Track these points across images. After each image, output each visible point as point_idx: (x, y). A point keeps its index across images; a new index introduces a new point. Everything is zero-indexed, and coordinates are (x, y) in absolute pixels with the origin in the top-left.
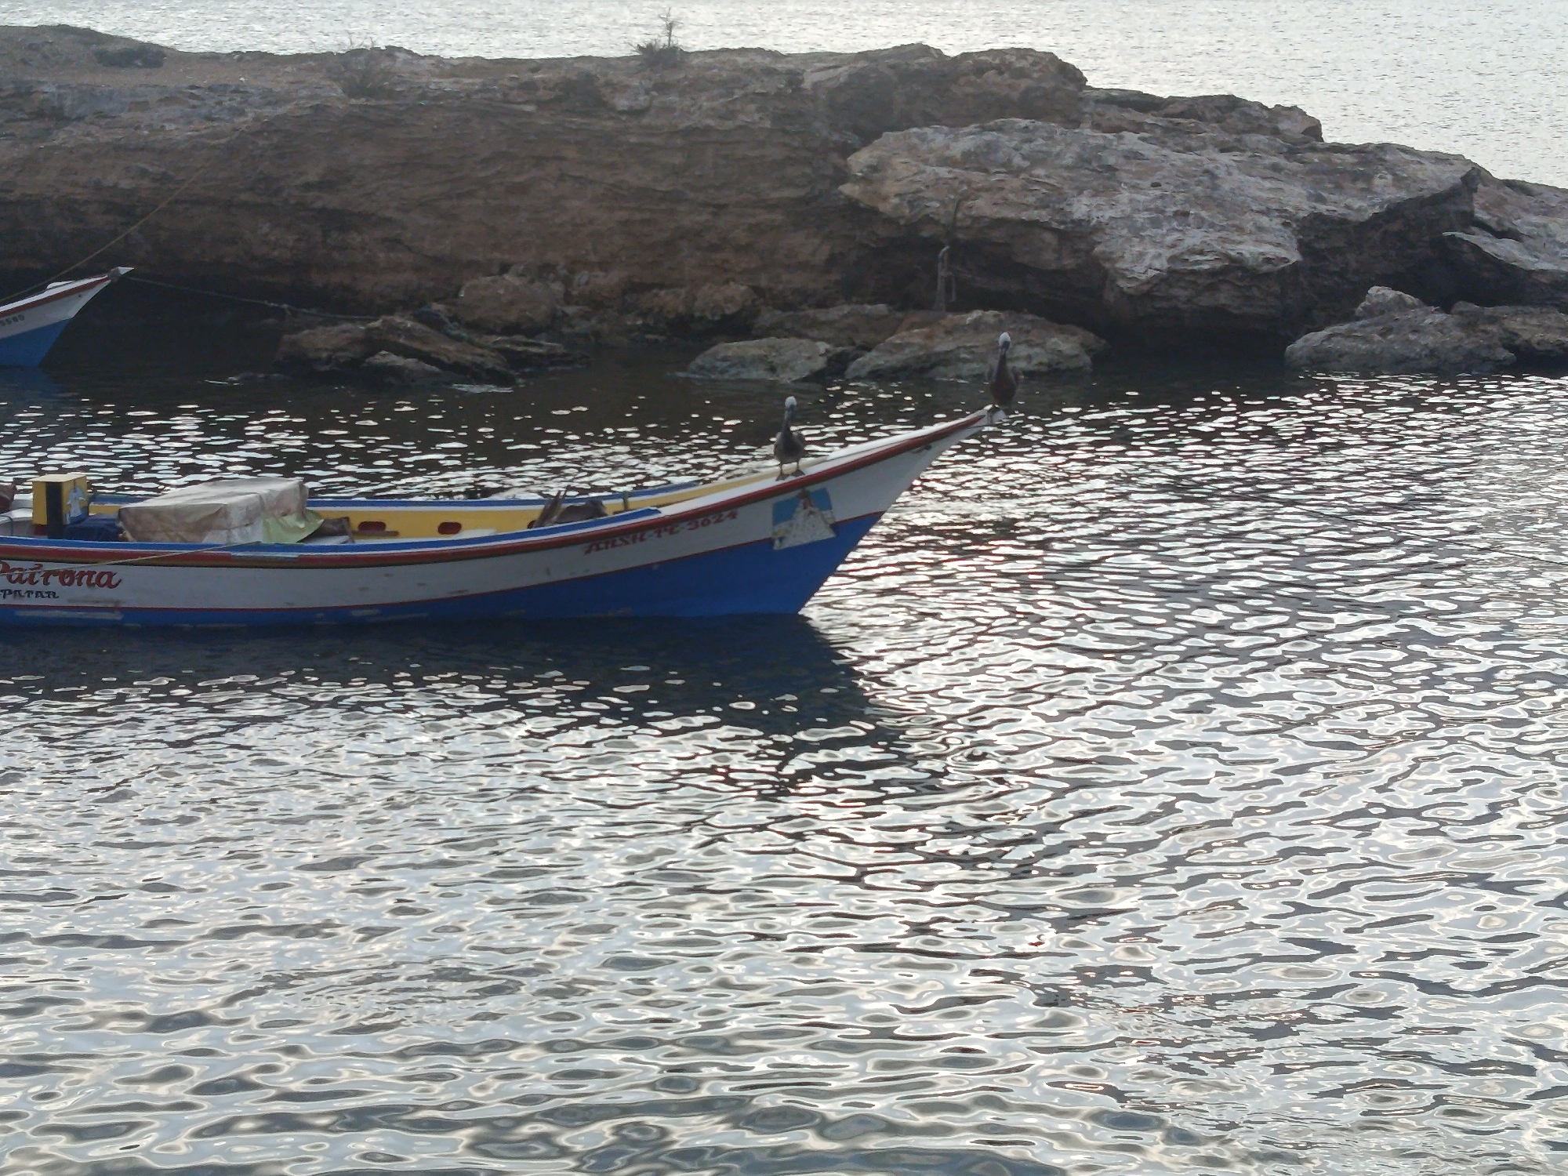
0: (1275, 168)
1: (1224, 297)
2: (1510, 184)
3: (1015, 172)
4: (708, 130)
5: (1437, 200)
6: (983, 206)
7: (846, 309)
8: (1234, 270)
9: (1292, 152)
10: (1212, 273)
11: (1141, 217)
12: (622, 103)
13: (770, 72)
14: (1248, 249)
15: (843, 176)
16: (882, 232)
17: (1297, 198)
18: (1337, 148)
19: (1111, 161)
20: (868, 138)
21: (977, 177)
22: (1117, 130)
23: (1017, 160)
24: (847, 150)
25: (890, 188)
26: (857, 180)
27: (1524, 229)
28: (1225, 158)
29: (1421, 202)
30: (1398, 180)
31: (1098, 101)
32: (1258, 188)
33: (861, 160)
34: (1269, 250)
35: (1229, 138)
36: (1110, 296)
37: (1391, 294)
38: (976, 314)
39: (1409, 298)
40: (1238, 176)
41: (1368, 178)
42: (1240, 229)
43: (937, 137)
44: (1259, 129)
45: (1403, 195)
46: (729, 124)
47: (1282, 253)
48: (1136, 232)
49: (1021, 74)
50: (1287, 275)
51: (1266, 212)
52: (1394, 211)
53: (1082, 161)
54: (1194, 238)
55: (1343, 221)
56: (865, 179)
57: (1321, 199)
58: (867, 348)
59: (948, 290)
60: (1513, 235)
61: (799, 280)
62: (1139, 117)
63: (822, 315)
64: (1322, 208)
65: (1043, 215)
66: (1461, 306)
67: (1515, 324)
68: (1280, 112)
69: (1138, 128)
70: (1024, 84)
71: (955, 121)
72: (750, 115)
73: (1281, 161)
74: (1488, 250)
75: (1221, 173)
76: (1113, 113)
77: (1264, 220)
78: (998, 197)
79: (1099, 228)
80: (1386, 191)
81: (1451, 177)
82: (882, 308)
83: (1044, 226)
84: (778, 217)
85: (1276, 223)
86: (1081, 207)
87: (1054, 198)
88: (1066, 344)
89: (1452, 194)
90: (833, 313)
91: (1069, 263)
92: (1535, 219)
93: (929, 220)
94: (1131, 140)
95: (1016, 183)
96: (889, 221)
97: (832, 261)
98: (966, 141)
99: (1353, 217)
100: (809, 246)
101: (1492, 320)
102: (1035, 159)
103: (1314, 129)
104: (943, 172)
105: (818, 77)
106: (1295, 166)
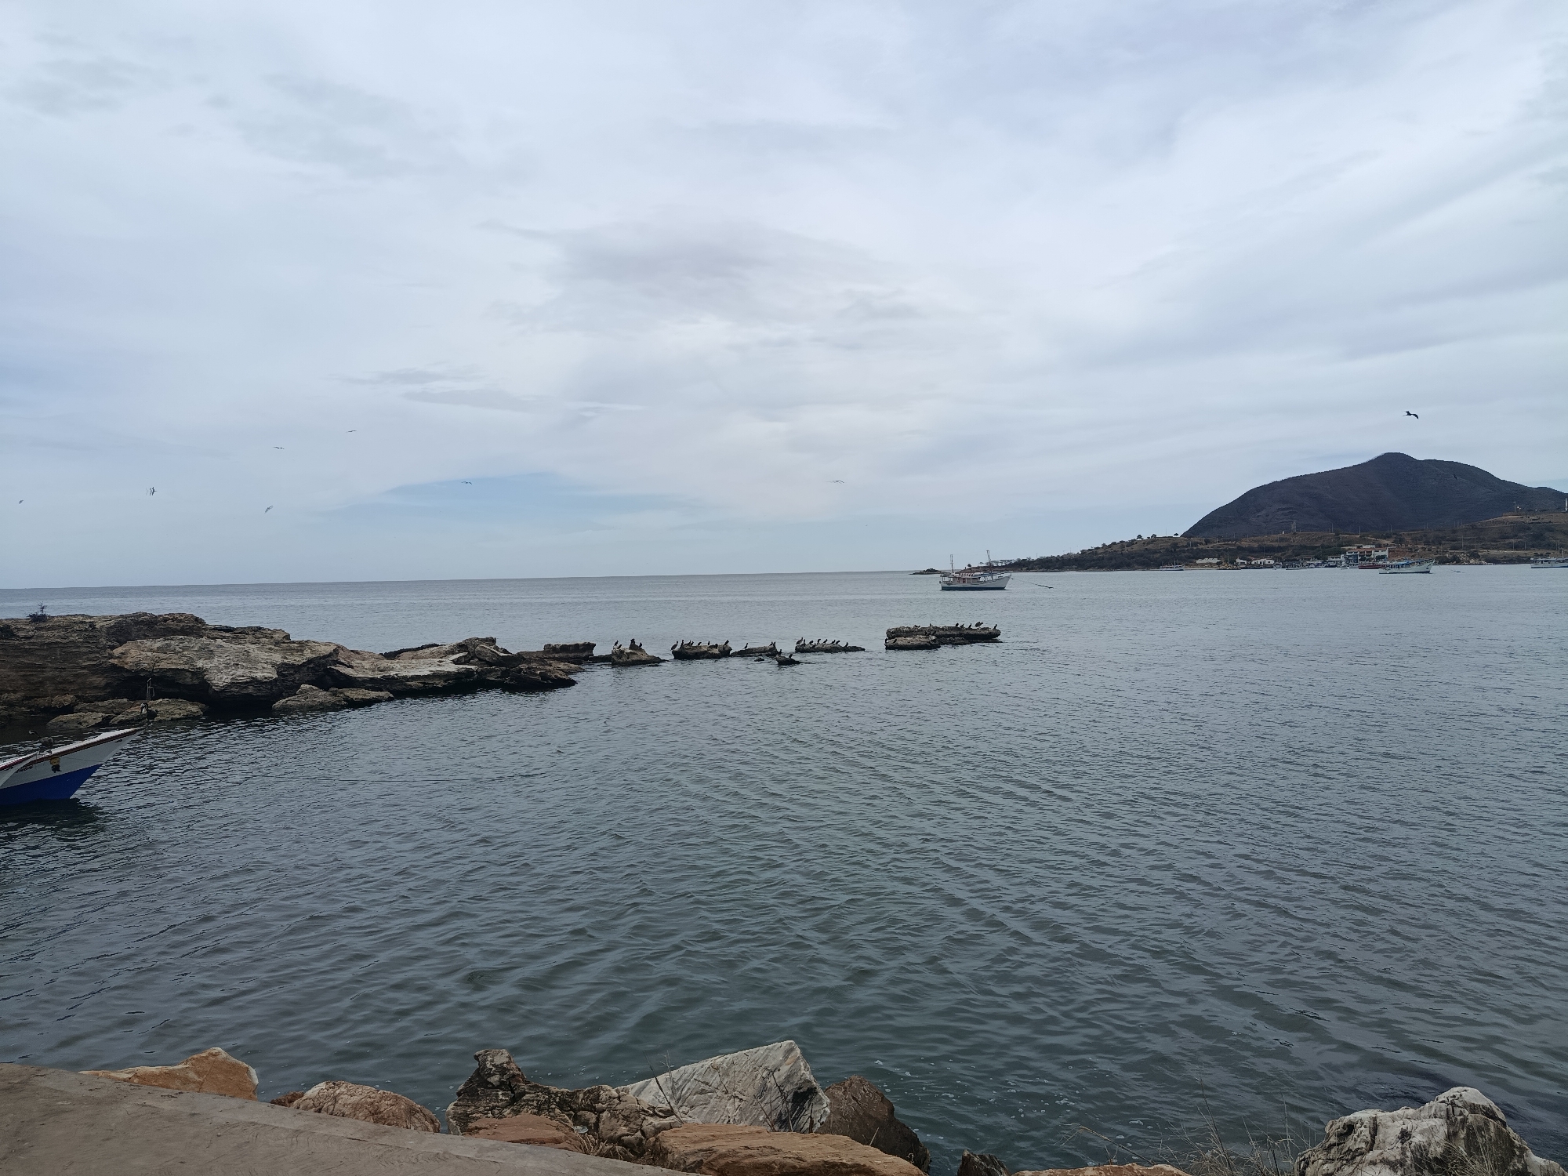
0: (270, 649)
1: (251, 690)
2: (352, 651)
3: (176, 653)
4: (57, 643)
5: (325, 657)
6: (164, 665)
7: (111, 701)
8: (254, 681)
9: (277, 643)
10: (247, 682)
11: (221, 667)
12: (22, 634)
13: (82, 622)
14: (259, 675)
15: (111, 656)
16: (125, 675)
17: (278, 658)
18: (294, 642)
19: (212, 648)
20: (121, 643)
21: (162, 656)
22: (214, 638)
23: (178, 649)
24: (113, 648)
25: (128, 660)
26: (116, 658)
27: (354, 665)
28: (253, 646)
29: (320, 658)
30: (312, 652)
31: (211, 629)
32: (263, 655)
33: (117, 651)
34: (266, 675)
35: (255, 640)
36: (210, 692)
37: (308, 686)
38: (161, 700)
39: (314, 687)
40: (256, 651)
41: (302, 651)
42: (257, 669)
43: (148, 643)
44: (266, 637)
45: (314, 656)
46: (64, 641)
47: (271, 675)
48: (220, 671)
49: (181, 621)
50: (272, 683)
51: (266, 663)
52: (310, 661)
53: (201, 649)
54: (240, 672)
55: (293, 664)
56: (119, 657)
57: (286, 658)
58: (118, 714)
59: (151, 693)
60: (352, 667)
61: (93, 693)
62: (224, 634)
63: (100, 704)
64: (286, 661)
65: (187, 667)
66: (332, 689)
67: (348, 694)
68: (275, 631)
69: (224, 637)
70: (182, 624)
71: (156, 636)
72: (75, 637)
73: (273, 647)
74: (342, 671)
75: (251, 651)
76: (215, 633)
77: (265, 665)
78: (169, 661)
79: (206, 670)
80: (308, 654)
81: (330, 649)
82: (125, 700)
83: (187, 671)
84: (85, 671)
85: (270, 666)
86: (200, 664)
87: (190, 661)
88: (194, 708)
89: (330, 655)
90: (106, 703)
91: (196, 682)
92: (358, 661)
93: (143, 670)
94: (219, 641)
95: (176, 657)
96: (127, 671)
97: (107, 685)
98: (159, 643)
99: (297, 663)
100: (99, 680)
101: (341, 693)
102: (184, 649)
103: (287, 637)
104: (149, 654)
105: (102, 624)
106: (276, 648)
